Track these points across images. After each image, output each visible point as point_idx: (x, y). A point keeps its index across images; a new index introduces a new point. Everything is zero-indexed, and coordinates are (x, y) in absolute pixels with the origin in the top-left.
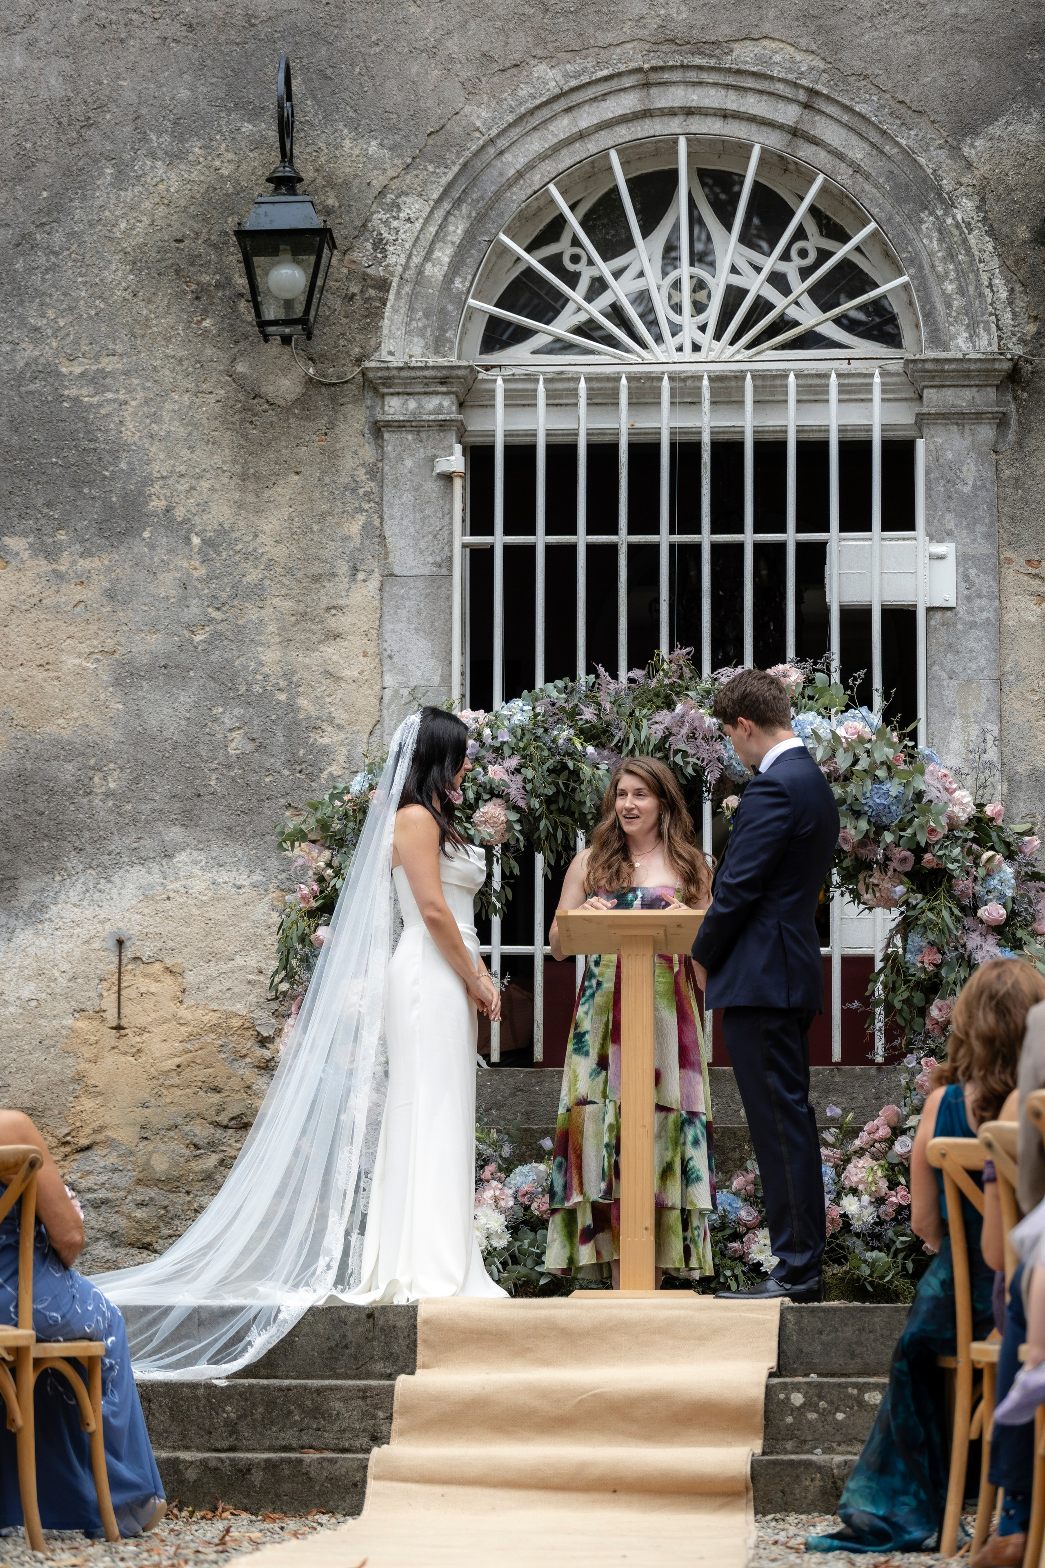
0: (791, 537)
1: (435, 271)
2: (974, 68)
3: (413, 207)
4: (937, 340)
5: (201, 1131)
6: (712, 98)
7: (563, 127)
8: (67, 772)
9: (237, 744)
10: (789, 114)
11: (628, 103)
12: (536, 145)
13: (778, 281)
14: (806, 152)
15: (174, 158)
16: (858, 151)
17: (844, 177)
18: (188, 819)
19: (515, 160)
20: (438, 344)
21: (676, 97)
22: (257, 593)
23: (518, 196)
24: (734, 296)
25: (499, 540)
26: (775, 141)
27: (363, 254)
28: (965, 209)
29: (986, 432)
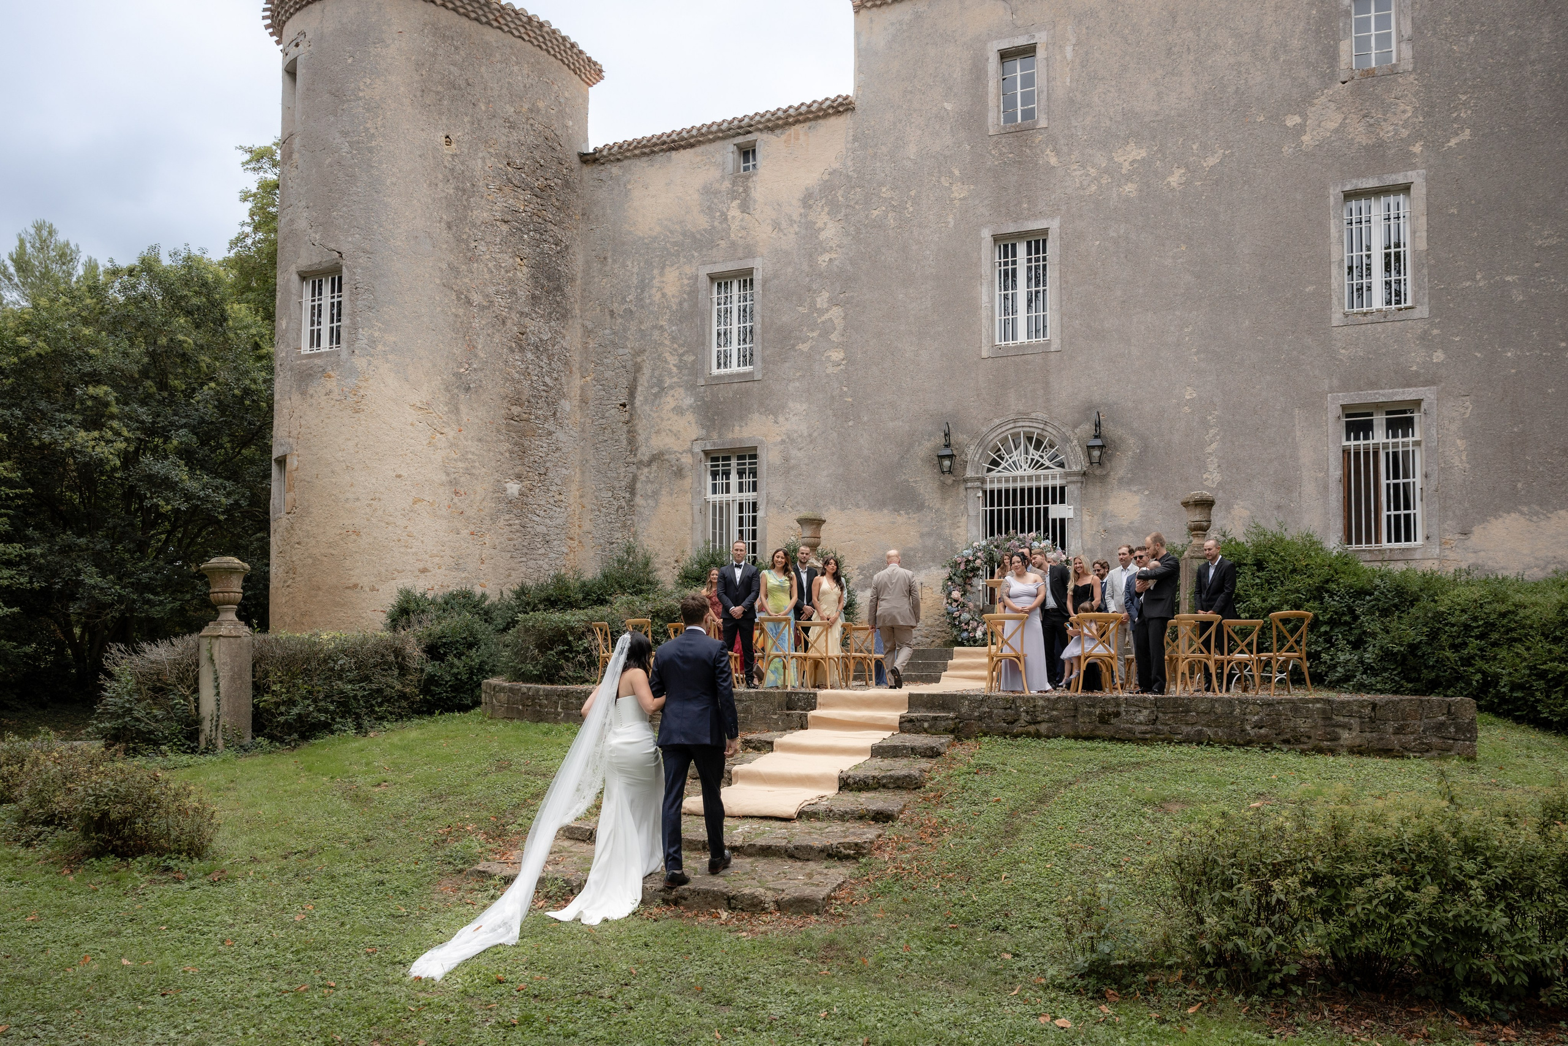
0: (1042, 506)
1: (976, 459)
2: (1077, 415)
3: (972, 447)
4: (1070, 467)
5: (936, 617)
6: (1027, 424)
7: (999, 431)
8: (912, 553)
9: (942, 547)
10: (1041, 426)
11: (1012, 425)
12: (995, 434)
13: (1042, 457)
14: (1045, 433)
15: (929, 440)
16: (1055, 433)
17: (1052, 438)
18: (933, 561)
19: (991, 437)
20: (977, 473)
21: (1020, 424)
22: (945, 520)
23: (991, 444)
24: (1032, 460)
25: (988, 508)
26: (1039, 431)
27: (963, 457)
28: (1075, 442)
29: (1079, 485)
